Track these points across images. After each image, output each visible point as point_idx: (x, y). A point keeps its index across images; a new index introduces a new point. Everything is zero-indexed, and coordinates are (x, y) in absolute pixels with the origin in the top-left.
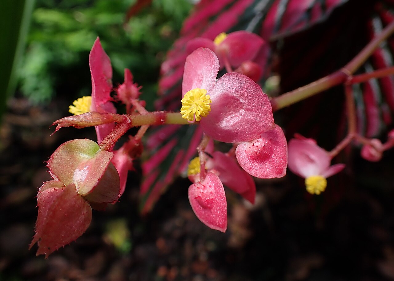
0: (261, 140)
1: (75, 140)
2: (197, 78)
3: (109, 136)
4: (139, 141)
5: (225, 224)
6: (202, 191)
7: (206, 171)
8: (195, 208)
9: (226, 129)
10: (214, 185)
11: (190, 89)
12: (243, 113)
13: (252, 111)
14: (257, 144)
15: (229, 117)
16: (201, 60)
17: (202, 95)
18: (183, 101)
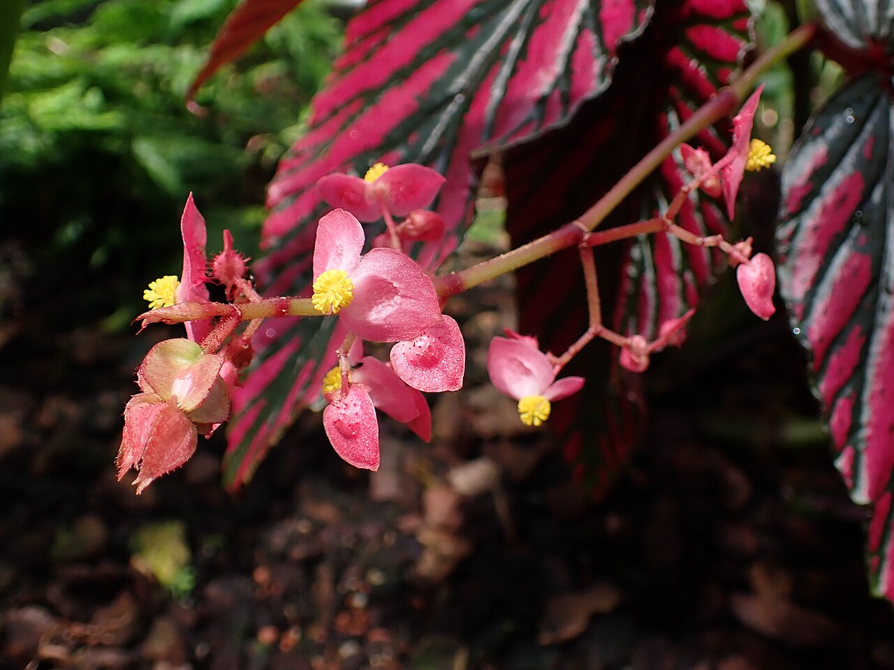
0: (425, 338)
1: (170, 340)
2: (335, 251)
3: (211, 335)
4: (248, 342)
5: (376, 458)
6: (343, 412)
7: (350, 385)
8: (334, 440)
9: (376, 322)
10: (360, 402)
11: (323, 270)
12: (399, 302)
13: (411, 298)
14: (419, 344)
15: (380, 306)
16: (341, 226)
17: (341, 278)
18: (316, 286)
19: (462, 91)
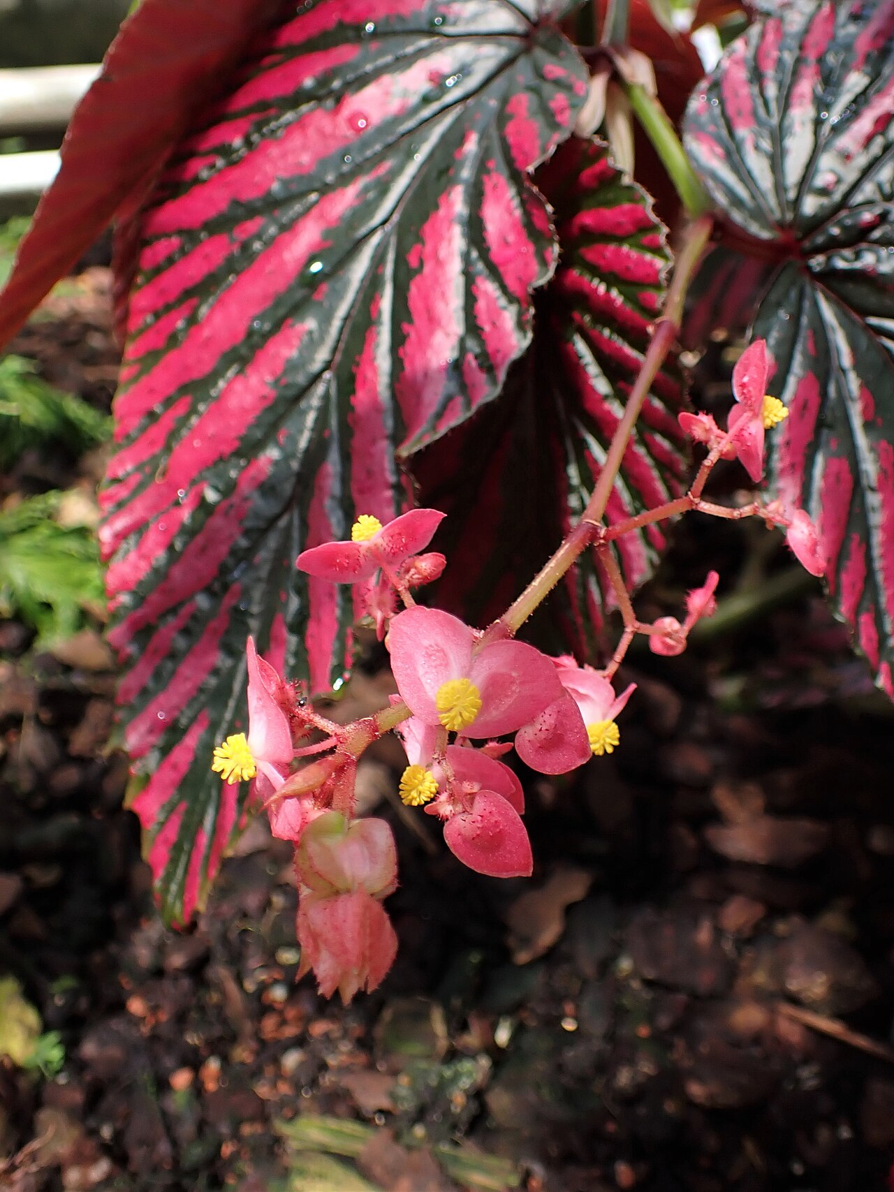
2: (424, 653)
10: (495, 808)
12: (518, 690)
13: (529, 682)
19: (328, 366)
